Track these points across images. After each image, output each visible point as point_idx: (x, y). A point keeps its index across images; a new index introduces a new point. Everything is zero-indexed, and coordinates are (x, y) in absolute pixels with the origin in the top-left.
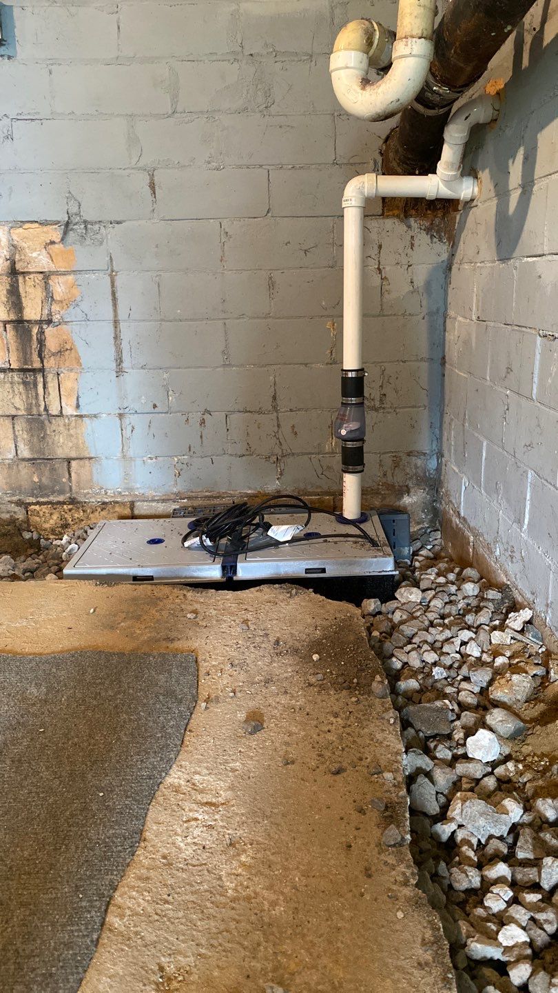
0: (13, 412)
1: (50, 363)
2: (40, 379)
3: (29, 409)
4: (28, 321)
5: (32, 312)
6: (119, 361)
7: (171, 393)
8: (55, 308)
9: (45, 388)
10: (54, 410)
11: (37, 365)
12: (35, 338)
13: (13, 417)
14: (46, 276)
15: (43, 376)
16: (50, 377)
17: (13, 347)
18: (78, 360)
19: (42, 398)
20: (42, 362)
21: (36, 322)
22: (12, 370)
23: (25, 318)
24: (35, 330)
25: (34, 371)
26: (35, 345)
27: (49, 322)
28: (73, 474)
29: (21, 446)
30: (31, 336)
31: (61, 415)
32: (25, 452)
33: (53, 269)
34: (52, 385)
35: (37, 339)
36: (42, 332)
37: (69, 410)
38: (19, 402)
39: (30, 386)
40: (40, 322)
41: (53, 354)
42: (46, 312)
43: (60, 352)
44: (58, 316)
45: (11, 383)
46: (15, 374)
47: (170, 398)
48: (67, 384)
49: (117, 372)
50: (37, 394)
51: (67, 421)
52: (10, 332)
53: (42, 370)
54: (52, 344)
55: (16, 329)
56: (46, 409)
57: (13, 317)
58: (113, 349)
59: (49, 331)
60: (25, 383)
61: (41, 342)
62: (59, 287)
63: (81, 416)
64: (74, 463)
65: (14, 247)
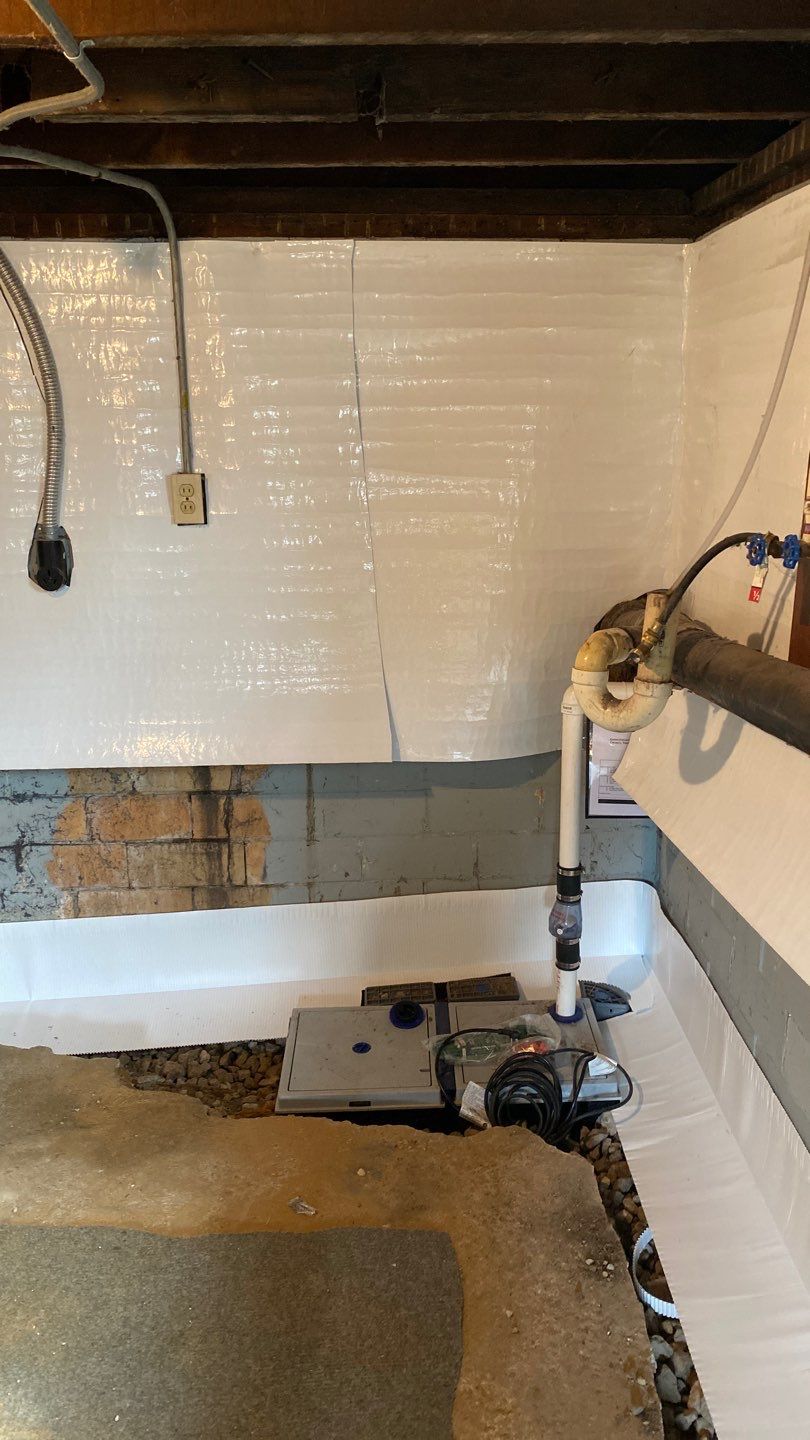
0: (194, 883)
1: (236, 833)
2: (225, 850)
3: (211, 880)
4: (215, 792)
5: (220, 782)
6: (311, 829)
7: (365, 861)
8: (245, 777)
9: (229, 857)
10: (238, 880)
11: (222, 834)
12: (222, 808)
13: (193, 888)
15: (229, 846)
16: (236, 848)
17: (198, 817)
18: (267, 829)
19: (225, 869)
20: (228, 832)
21: (223, 792)
22: (194, 841)
23: (213, 789)
24: (222, 801)
25: (218, 841)
26: (221, 815)
27: (238, 792)
30: (218, 806)
31: (245, 885)
34: (238, 854)
35: (224, 809)
36: (229, 802)
37: (254, 880)
38: (200, 873)
39: (213, 857)
40: (228, 793)
41: (241, 824)
42: (236, 782)
43: (248, 821)
44: (247, 786)
45: (194, 854)
46: (198, 845)
47: (364, 866)
48: (254, 854)
49: (308, 841)
50: (221, 865)
51: (251, 891)
52: (196, 803)
53: (227, 840)
54: (239, 814)
55: (202, 800)
56: (230, 879)
57: (199, 788)
58: (305, 817)
59: (237, 802)
60: (208, 854)
61: (229, 812)
63: (267, 886)
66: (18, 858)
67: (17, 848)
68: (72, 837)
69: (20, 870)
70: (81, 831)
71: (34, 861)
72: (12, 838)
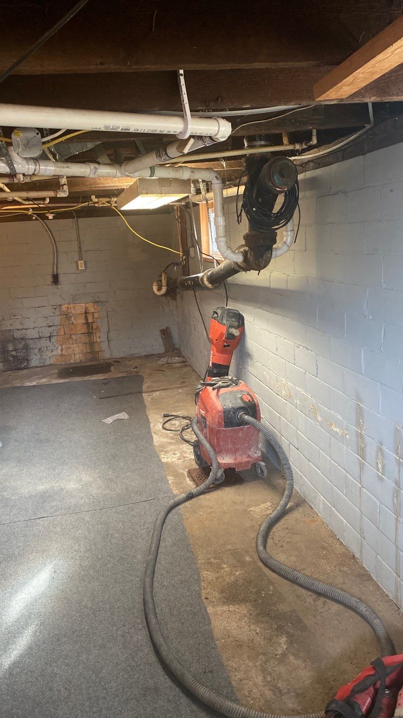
0: (86, 342)
1: (94, 331)
3: (89, 341)
4: (89, 323)
5: (90, 321)
8: (95, 319)
10: (95, 341)
11: (91, 332)
14: (93, 313)
15: (93, 334)
17: (86, 328)
18: (100, 330)
24: (91, 324)
26: (91, 328)
27: (94, 322)
28: (99, 354)
29: (88, 349)
30: (90, 326)
31: (96, 342)
32: (88, 351)
33: (95, 311)
34: (94, 336)
37: (98, 341)
38: (87, 340)
39: (90, 336)
42: (93, 320)
43: (96, 328)
44: (96, 321)
45: (85, 336)
46: (86, 334)
48: (97, 335)
50: (91, 338)
51: (98, 343)
52: (85, 325)
54: (94, 327)
55: (87, 324)
56: (93, 341)
57: (86, 322)
59: (94, 324)
60: (88, 336)
61: (92, 327)
62: (96, 315)
63: (100, 342)
64: (99, 352)
65: (86, 308)
66: (50, 339)
67: (50, 337)
68: (61, 334)
69: (50, 342)
70: (62, 333)
71: (53, 340)
72: (48, 335)
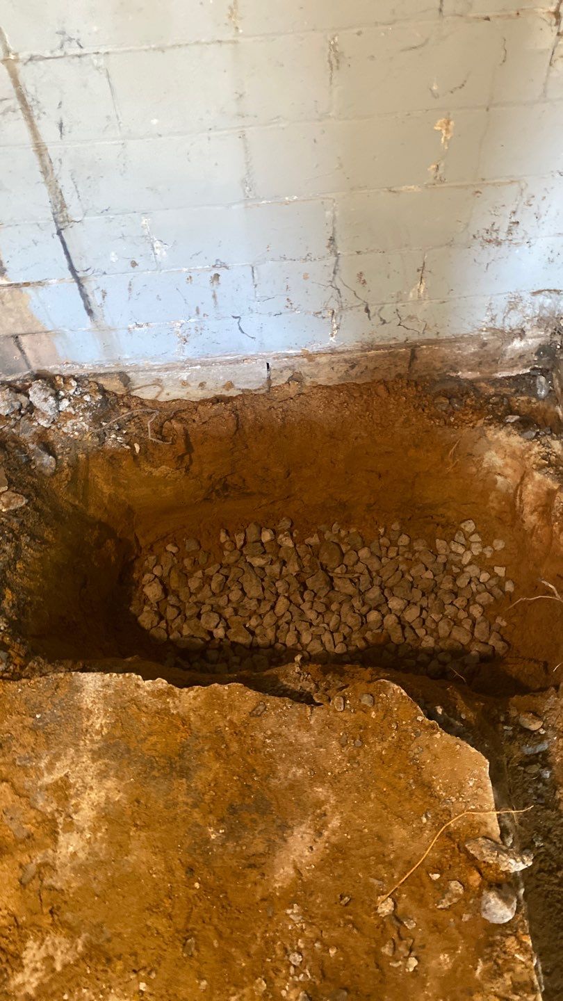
6: (60, 206)
7: (157, 244)
28: (27, 351)
47: (157, 251)
49: (60, 223)
58: (45, 189)
63: (18, 286)
64: (24, 340)
